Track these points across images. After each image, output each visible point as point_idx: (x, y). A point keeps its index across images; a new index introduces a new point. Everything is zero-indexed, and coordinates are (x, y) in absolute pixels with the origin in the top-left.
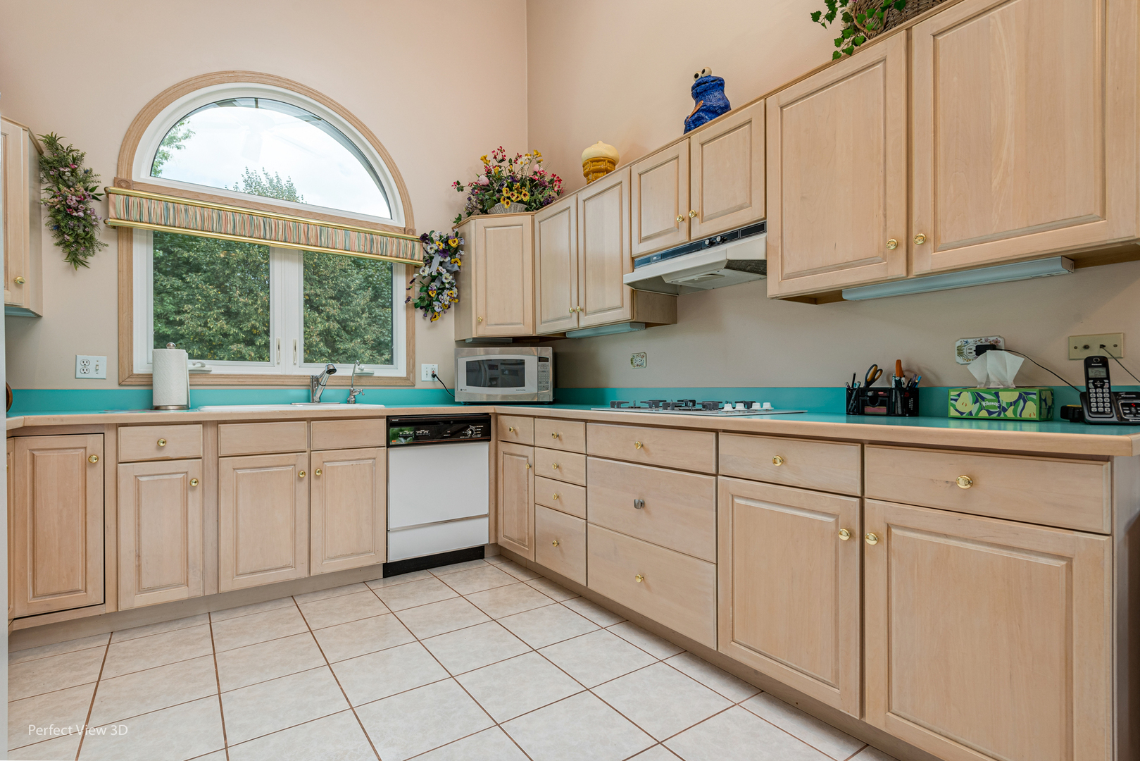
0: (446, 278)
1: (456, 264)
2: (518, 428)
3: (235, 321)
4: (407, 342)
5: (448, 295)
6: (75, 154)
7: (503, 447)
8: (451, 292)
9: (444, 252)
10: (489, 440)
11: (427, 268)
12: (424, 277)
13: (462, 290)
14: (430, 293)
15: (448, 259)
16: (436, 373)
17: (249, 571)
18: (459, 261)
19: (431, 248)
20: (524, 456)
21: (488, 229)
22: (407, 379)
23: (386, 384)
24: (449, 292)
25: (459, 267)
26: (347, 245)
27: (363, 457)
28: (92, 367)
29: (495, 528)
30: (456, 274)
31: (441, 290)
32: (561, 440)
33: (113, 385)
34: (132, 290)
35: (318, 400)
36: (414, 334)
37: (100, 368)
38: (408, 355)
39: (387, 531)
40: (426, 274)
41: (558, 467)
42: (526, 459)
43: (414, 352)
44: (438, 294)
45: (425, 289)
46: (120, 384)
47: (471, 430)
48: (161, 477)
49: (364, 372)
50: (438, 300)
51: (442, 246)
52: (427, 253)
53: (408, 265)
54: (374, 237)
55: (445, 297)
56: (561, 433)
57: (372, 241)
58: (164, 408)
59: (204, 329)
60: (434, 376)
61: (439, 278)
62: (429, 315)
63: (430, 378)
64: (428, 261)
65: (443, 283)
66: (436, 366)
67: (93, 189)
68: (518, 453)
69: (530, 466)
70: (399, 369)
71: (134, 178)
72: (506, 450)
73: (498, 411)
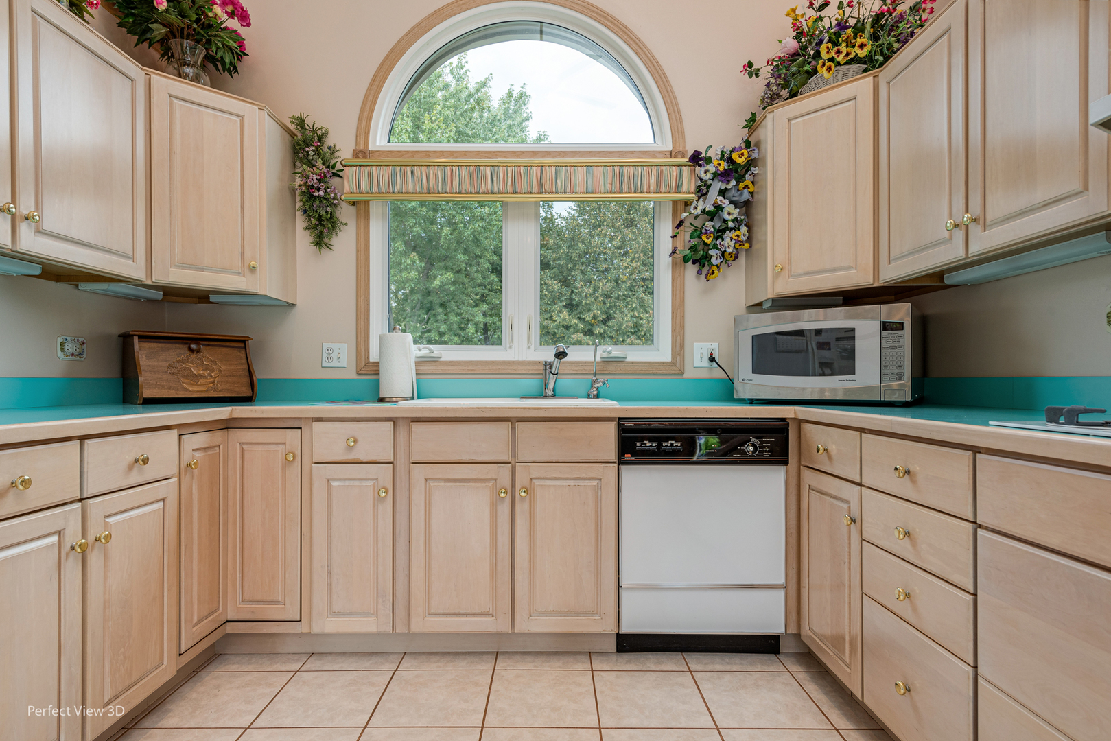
0: (729, 214)
1: (746, 191)
2: (833, 448)
3: (576, 313)
4: (673, 313)
5: (732, 239)
6: (319, 133)
7: (809, 478)
8: (738, 233)
9: (724, 176)
10: (786, 463)
11: (701, 203)
12: (696, 217)
13: (755, 229)
14: (704, 238)
15: (733, 183)
16: (716, 356)
17: (441, 612)
18: (750, 185)
19: (706, 172)
20: (843, 500)
21: (793, 122)
22: (672, 364)
23: (643, 372)
24: (734, 234)
25: (752, 194)
26: (590, 187)
27: (584, 476)
28: (334, 355)
29: (796, 607)
30: (746, 206)
31: (720, 234)
32: (914, 481)
33: (351, 374)
34: (368, 271)
35: (551, 393)
36: (683, 300)
37: (341, 356)
38: (673, 331)
39: (619, 587)
40: (699, 211)
41: (907, 534)
42: (846, 506)
43: (682, 326)
44: (717, 238)
45: (697, 233)
46: (358, 373)
47: (753, 445)
48: (351, 483)
49: (612, 355)
50: (715, 246)
51: (724, 165)
52: (701, 180)
53: (675, 202)
54: (625, 169)
55: (728, 242)
56: (915, 468)
57: (622, 175)
58: (387, 400)
59: (550, 322)
60: (712, 360)
61: (719, 216)
62: (705, 270)
63: (706, 363)
64: (702, 192)
65: (725, 221)
66: (715, 346)
67: (333, 167)
68: (832, 492)
69: (853, 521)
70: (662, 352)
71: (371, 148)
72: (814, 484)
73: (801, 416)
